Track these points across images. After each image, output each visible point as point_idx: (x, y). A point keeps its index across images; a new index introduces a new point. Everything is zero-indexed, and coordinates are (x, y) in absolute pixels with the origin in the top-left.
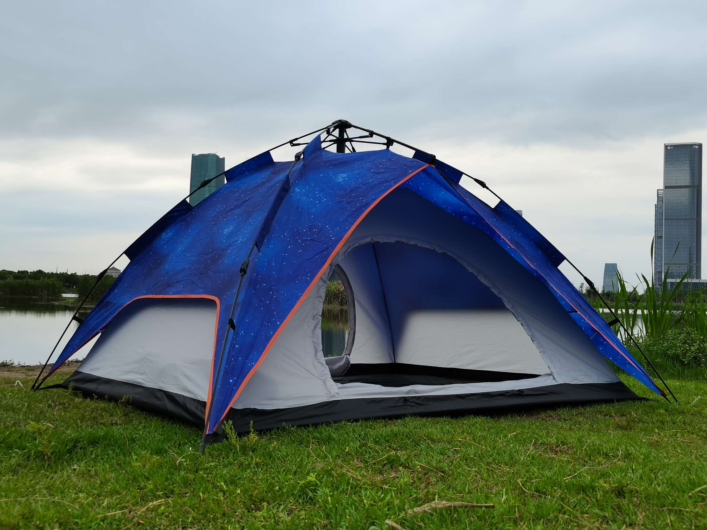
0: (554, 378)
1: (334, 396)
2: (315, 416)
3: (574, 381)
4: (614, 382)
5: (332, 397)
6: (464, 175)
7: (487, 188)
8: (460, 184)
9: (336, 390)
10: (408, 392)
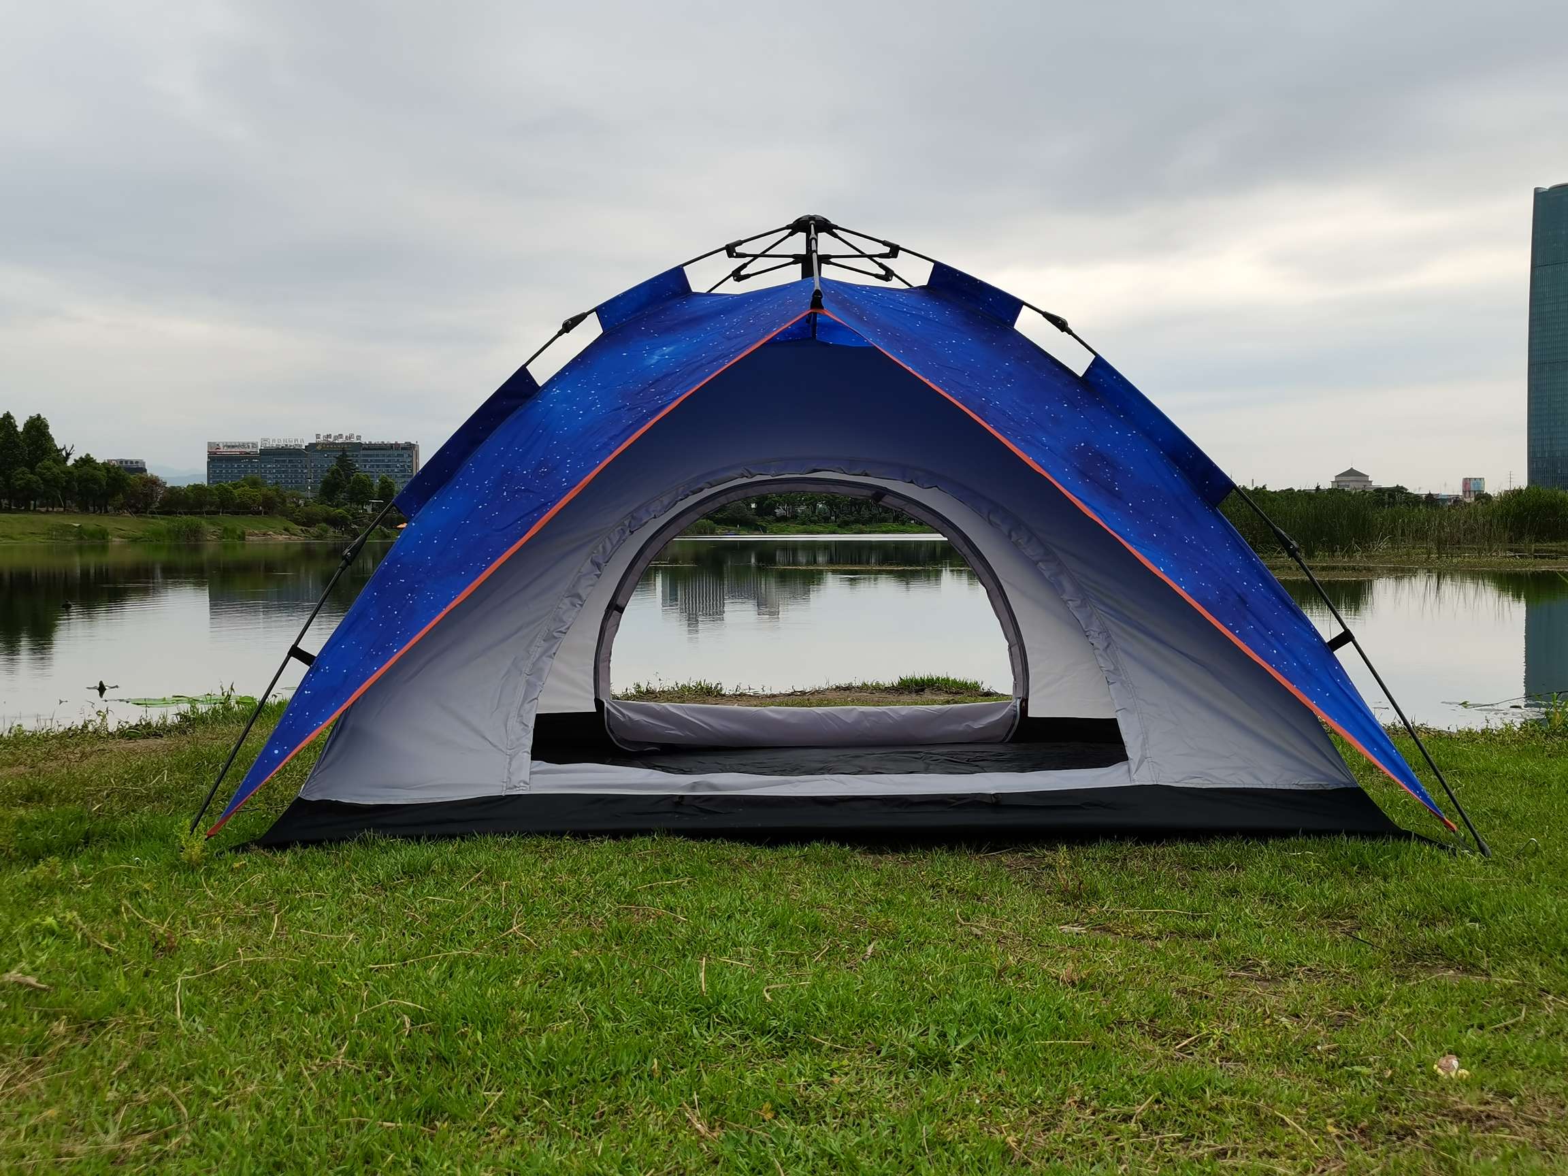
0: (1129, 769)
1: (516, 787)
2: (452, 821)
3: (1191, 781)
4: (1329, 788)
5: (510, 788)
6: (1024, 307)
7: (1070, 332)
8: (1016, 327)
9: (525, 775)
10: (694, 786)
